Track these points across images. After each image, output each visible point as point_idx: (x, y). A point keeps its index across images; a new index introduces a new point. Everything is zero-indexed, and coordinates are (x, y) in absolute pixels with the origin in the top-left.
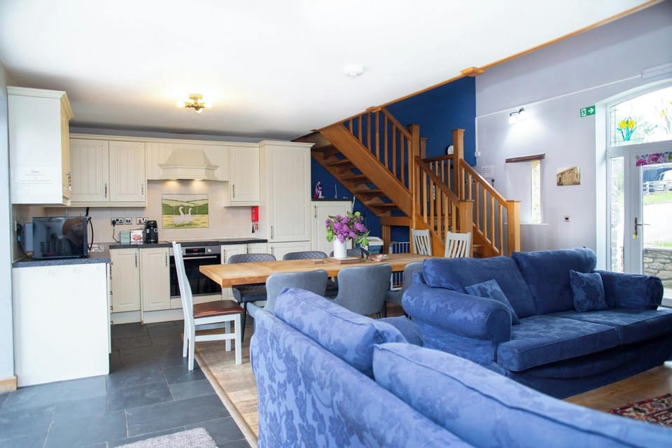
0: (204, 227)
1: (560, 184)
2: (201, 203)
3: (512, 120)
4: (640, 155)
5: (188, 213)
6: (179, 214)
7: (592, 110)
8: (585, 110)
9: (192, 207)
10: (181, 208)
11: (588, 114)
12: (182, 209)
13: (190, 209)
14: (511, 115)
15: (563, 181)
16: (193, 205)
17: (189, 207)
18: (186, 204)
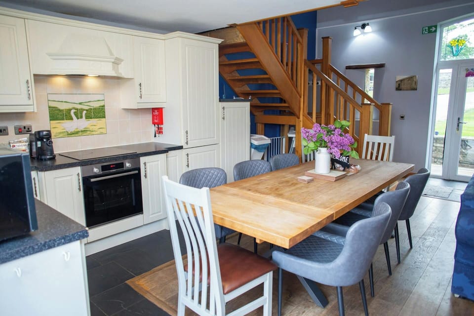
0: (102, 133)
1: (398, 89)
2: (96, 105)
3: (357, 32)
4: (470, 68)
5: (81, 117)
6: (72, 119)
7: (434, 29)
8: (427, 28)
9: (87, 110)
10: (73, 111)
11: (430, 32)
12: (75, 113)
13: (85, 112)
14: (356, 29)
15: (402, 86)
16: (87, 108)
17: (82, 110)
18: (79, 107)
